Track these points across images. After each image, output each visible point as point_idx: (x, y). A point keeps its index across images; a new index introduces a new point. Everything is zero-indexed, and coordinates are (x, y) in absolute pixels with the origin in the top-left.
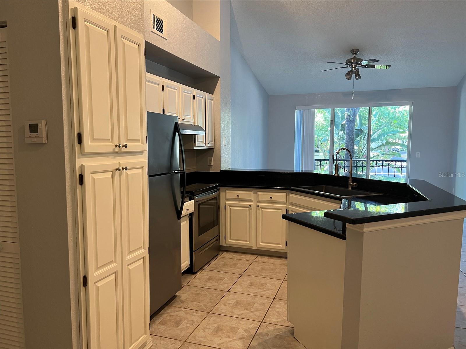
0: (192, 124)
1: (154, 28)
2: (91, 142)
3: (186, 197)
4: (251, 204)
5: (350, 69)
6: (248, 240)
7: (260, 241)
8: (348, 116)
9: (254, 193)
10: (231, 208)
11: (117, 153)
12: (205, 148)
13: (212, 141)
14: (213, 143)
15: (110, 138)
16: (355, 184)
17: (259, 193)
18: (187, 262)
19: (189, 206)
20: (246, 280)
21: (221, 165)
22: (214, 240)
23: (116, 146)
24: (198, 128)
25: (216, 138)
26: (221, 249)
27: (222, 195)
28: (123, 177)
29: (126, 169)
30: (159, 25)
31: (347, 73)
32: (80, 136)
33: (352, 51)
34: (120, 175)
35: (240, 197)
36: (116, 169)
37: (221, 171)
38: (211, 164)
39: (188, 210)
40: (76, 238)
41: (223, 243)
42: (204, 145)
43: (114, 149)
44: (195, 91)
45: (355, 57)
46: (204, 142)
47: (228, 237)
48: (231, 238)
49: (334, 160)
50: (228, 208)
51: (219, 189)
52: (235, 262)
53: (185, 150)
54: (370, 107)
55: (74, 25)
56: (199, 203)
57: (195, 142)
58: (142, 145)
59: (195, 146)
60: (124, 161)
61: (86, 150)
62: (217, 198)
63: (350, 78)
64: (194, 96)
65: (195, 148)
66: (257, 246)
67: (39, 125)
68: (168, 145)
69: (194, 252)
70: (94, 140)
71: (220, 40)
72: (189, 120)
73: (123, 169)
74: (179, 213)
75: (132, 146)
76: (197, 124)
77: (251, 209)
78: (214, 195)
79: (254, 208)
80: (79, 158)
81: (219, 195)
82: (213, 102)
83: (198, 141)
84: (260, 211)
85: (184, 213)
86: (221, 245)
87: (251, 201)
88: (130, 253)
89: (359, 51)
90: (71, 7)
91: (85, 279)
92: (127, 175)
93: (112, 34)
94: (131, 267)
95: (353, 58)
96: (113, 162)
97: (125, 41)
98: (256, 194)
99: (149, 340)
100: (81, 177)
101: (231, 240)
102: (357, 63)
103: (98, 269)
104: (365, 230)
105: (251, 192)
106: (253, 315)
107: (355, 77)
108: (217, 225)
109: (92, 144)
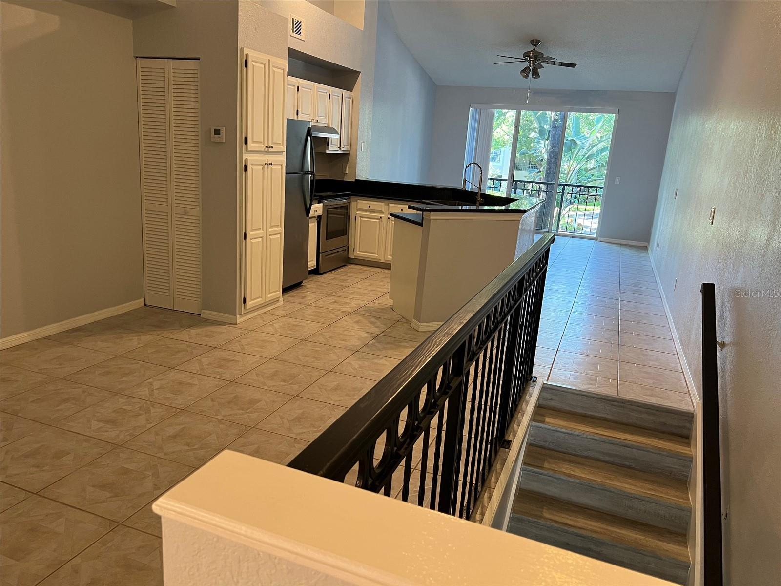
0: (326, 125)
1: (293, 32)
2: (252, 143)
3: (315, 199)
4: (382, 215)
5: (527, 64)
6: (377, 253)
7: (389, 254)
8: (555, 119)
9: (385, 205)
10: (362, 219)
11: (266, 152)
12: (339, 152)
13: (347, 145)
14: (349, 147)
15: (262, 141)
16: (481, 199)
17: (390, 205)
18: (313, 262)
19: (317, 208)
20: (367, 282)
21: (357, 173)
22: (341, 249)
23: (266, 147)
24: (333, 131)
25: (352, 141)
26: (349, 262)
27: (353, 204)
28: (269, 169)
29: (271, 164)
30: (297, 27)
31: (523, 70)
32: (246, 139)
33: (532, 42)
34: (267, 168)
35: (371, 208)
36: (266, 164)
37: (356, 180)
38: (345, 171)
39: (316, 211)
40: (241, 207)
41: (351, 256)
42: (338, 149)
43: (265, 149)
44: (331, 89)
45: (534, 49)
46: (339, 146)
47: (357, 249)
48: (360, 250)
49: (513, 180)
50: (358, 219)
51: (350, 198)
52: (361, 271)
53: (315, 153)
54: (566, 113)
55: (246, 66)
56: (328, 207)
57: (328, 145)
58: (282, 147)
59: (328, 150)
60: (271, 158)
61: (249, 149)
62: (347, 208)
63: (528, 76)
64: (330, 95)
65: (327, 152)
66: (386, 259)
67: (221, 130)
68: (301, 147)
69: (320, 254)
70: (254, 142)
71: (363, 30)
72: (323, 122)
73: (269, 164)
74: (308, 211)
75: (276, 148)
76: (332, 125)
77: (382, 221)
78: (344, 201)
79: (384, 219)
80: (245, 153)
81: (350, 203)
82: (351, 100)
83: (331, 144)
84: (391, 224)
85: (312, 214)
86: (349, 257)
87: (382, 213)
88: (272, 227)
89: (540, 42)
90: (245, 53)
91: (245, 235)
92: (272, 169)
93: (267, 65)
94: (272, 237)
95: (531, 51)
96: (264, 158)
97: (275, 69)
98: (387, 206)
99: (281, 299)
100: (246, 166)
101: (360, 252)
102: (536, 58)
103: (253, 230)
104: (431, 218)
105: (383, 204)
106: (365, 299)
107: (533, 75)
108: (346, 235)
109: (252, 145)
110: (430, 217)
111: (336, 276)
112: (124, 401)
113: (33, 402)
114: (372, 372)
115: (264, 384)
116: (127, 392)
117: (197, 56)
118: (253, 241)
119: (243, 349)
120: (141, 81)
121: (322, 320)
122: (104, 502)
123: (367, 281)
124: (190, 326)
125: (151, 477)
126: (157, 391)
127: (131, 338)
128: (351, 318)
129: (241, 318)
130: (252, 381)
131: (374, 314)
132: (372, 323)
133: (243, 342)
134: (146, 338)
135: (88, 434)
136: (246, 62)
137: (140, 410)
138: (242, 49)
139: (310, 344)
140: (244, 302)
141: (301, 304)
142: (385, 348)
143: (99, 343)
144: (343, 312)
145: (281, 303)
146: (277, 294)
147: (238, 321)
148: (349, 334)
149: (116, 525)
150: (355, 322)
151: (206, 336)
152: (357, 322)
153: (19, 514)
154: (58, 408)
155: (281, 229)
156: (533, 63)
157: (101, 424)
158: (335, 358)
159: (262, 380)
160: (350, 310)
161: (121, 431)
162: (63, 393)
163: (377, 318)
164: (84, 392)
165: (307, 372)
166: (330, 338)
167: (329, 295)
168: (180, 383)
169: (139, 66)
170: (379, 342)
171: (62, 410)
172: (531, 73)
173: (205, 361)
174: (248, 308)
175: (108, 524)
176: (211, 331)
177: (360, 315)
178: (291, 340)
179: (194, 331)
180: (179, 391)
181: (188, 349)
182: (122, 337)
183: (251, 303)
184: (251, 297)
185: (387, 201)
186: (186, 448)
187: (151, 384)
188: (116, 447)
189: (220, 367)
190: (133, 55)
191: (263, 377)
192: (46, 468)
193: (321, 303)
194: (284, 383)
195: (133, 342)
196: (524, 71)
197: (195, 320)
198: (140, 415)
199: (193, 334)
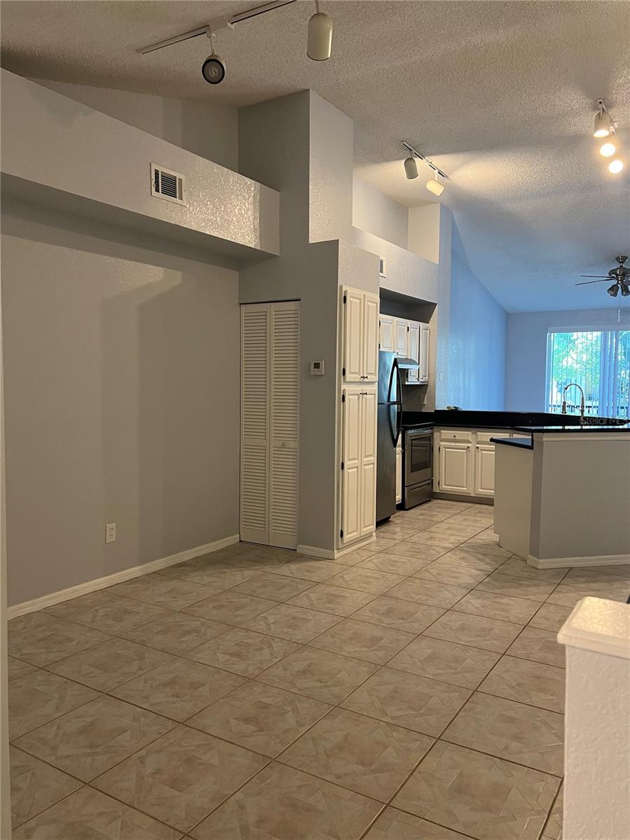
0: (405, 357)
2: (349, 374)
4: (469, 445)
5: (614, 282)
6: (465, 485)
7: (479, 486)
9: (473, 434)
10: (447, 450)
11: (361, 382)
12: (418, 383)
13: (425, 376)
14: (427, 378)
15: (359, 372)
17: (478, 433)
18: (398, 496)
21: (436, 404)
22: (426, 483)
23: (361, 377)
24: (411, 362)
25: (430, 372)
26: (434, 496)
27: (436, 435)
28: (364, 399)
29: (366, 394)
32: (344, 370)
33: (618, 259)
34: (362, 398)
35: (457, 438)
36: (361, 394)
37: (436, 411)
38: (424, 402)
41: (436, 490)
42: (417, 380)
43: (360, 380)
44: (409, 323)
45: (621, 266)
46: (417, 378)
47: (442, 482)
48: (447, 483)
50: (443, 450)
51: (433, 428)
52: (449, 506)
55: (345, 301)
56: (412, 438)
57: (407, 377)
58: (375, 377)
59: (407, 381)
60: (366, 388)
61: (347, 380)
62: (430, 438)
63: (615, 294)
64: (408, 327)
65: (407, 383)
66: (476, 492)
67: (320, 363)
68: (389, 377)
69: (406, 488)
70: (351, 373)
71: (438, 263)
72: (404, 354)
73: (364, 394)
74: (395, 442)
75: (370, 378)
76: (412, 358)
77: (469, 452)
78: (426, 432)
79: (472, 449)
80: (343, 384)
81: (432, 434)
82: (428, 332)
83: (410, 376)
84: (480, 454)
86: (434, 491)
87: (469, 442)
88: (366, 456)
89: (627, 258)
90: (344, 290)
91: (343, 464)
92: (366, 399)
93: (362, 300)
94: (366, 467)
95: (618, 268)
96: (360, 388)
97: (369, 303)
98: (475, 436)
99: (374, 534)
100: (344, 397)
101: (445, 485)
102: (624, 275)
103: (349, 460)
104: (545, 439)
105: (470, 433)
106: (464, 535)
107: (622, 292)
108: (429, 467)
109: (350, 376)
110: (542, 438)
111: (423, 512)
112: (243, 634)
113: (157, 633)
114: (498, 612)
115: (381, 621)
116: (244, 626)
117: (297, 297)
118: (349, 471)
119: (348, 584)
120: (244, 325)
121: (424, 557)
122: (250, 736)
123: (459, 516)
124: (289, 562)
125: (291, 713)
126: (274, 626)
127: (234, 573)
128: (455, 554)
129: (338, 552)
130: (367, 618)
131: (479, 551)
132: (479, 559)
133: (347, 577)
134: (248, 573)
135: (216, 666)
136: (345, 298)
137: (262, 643)
138: (341, 287)
139: (417, 581)
140: (342, 536)
141: (394, 539)
142: (503, 587)
143: (205, 577)
144: (443, 548)
145: (374, 539)
146: (371, 529)
147: (336, 557)
148: (458, 571)
149: (269, 761)
150: (460, 559)
151: (308, 571)
152: (463, 559)
153: (171, 743)
154: (183, 639)
155: (374, 459)
156: (622, 280)
157: (227, 657)
158: (449, 595)
159: (377, 616)
160: (450, 546)
161: (249, 664)
162: (182, 625)
163: (484, 555)
164: (202, 624)
165: (424, 610)
166: (439, 574)
167: (424, 530)
168: (294, 618)
169: (243, 311)
170: (495, 580)
171: (186, 641)
172: (620, 290)
173: (313, 596)
174: (345, 542)
175: (261, 759)
176: (311, 567)
177: (464, 551)
178: (396, 577)
179: (293, 567)
180: (295, 626)
181: (293, 584)
182: (225, 572)
183: (347, 537)
184: (348, 530)
185: (474, 430)
186: (319, 684)
187: (265, 618)
188: (248, 680)
189: (330, 602)
190: (237, 302)
191: (377, 613)
192: (185, 698)
193: (415, 539)
194: (402, 621)
195: (238, 577)
196: (611, 289)
197: (291, 555)
198: (263, 649)
199: (293, 569)
